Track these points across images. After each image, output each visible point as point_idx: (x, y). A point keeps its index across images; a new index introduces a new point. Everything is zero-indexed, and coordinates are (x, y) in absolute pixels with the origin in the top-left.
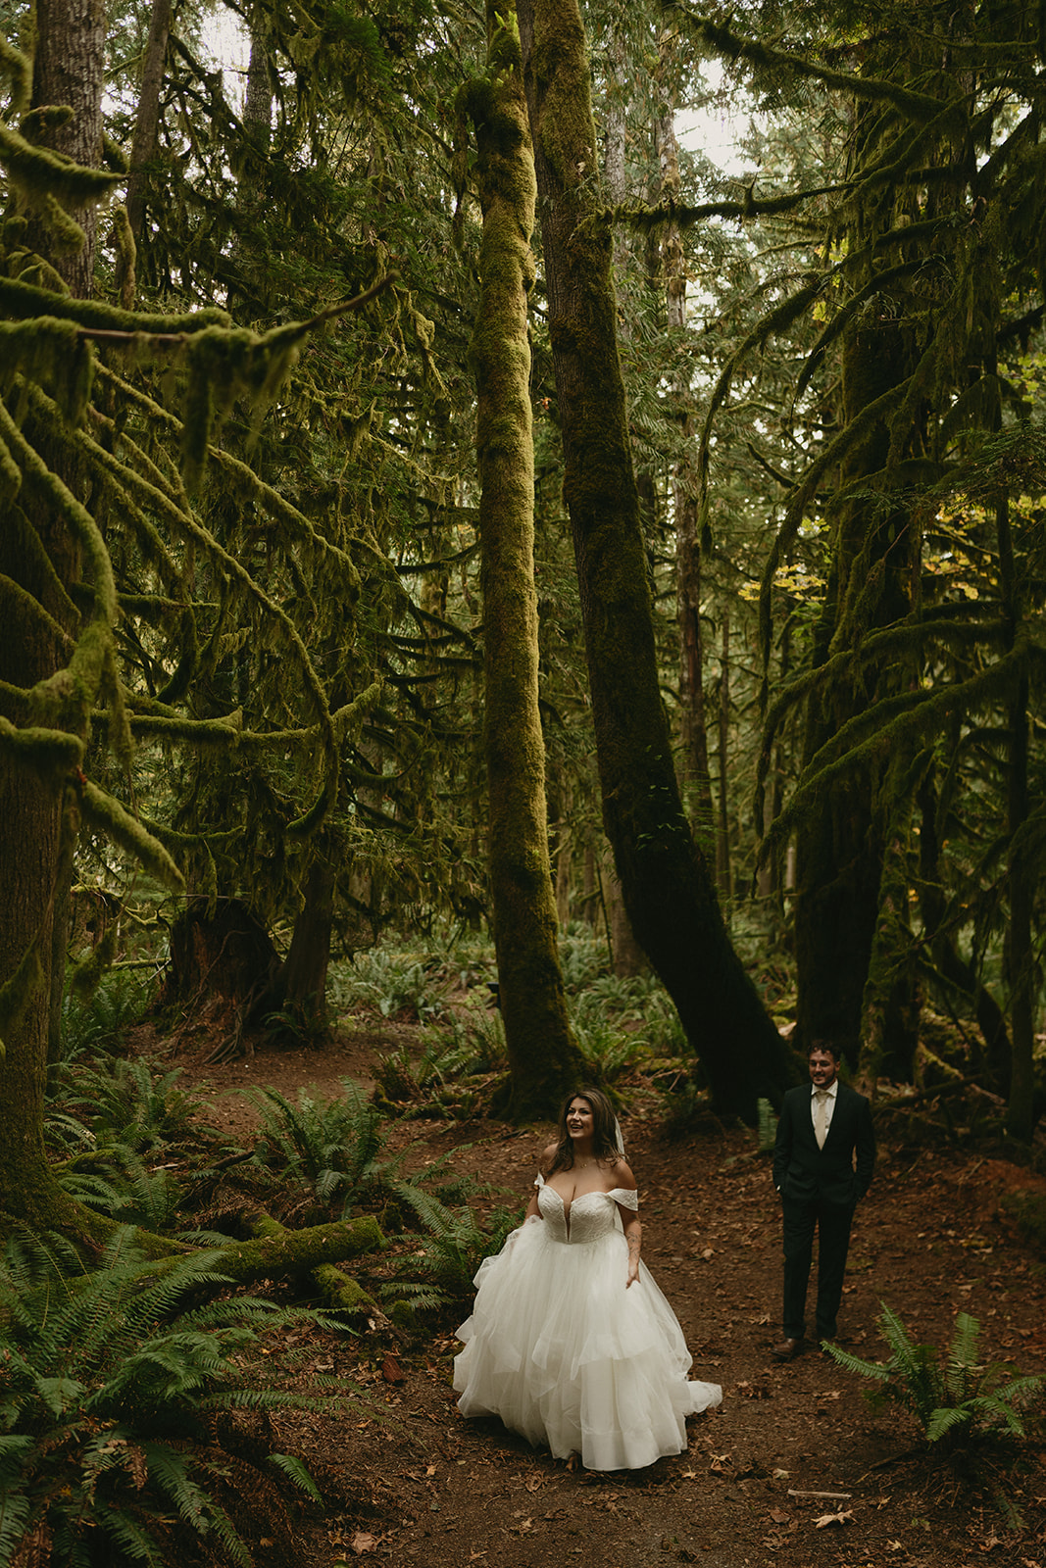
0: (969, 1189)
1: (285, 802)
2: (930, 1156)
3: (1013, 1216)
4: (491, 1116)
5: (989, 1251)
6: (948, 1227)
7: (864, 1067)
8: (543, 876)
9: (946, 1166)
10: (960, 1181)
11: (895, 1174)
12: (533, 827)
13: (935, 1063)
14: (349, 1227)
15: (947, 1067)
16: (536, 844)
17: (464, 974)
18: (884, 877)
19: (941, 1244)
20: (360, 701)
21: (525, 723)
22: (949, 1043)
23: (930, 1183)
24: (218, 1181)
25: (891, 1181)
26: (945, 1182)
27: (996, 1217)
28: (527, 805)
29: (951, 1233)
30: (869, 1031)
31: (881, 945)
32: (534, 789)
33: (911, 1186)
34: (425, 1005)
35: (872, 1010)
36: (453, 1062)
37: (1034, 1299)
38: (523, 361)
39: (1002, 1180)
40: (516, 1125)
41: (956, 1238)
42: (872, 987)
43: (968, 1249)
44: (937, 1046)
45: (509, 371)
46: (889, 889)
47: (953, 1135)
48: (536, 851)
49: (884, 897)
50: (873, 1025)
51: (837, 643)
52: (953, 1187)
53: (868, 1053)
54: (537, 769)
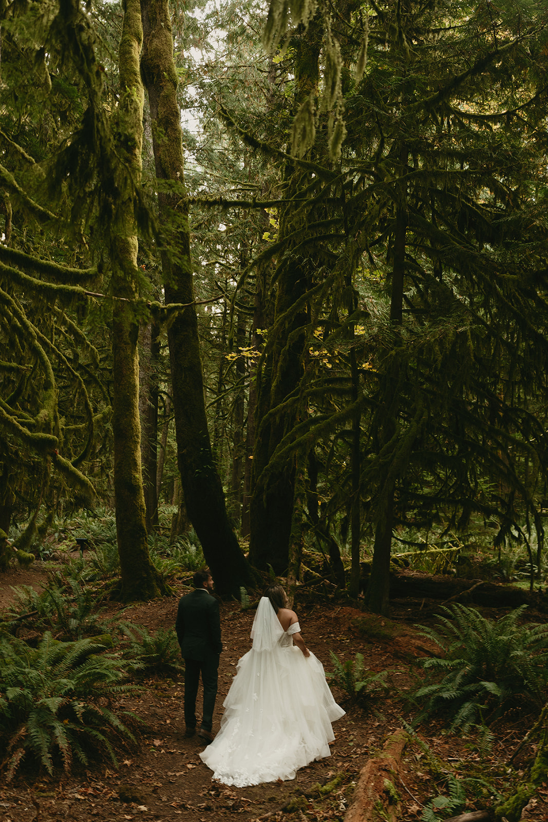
0: (336, 619)
1: (14, 450)
2: (318, 607)
3: (357, 627)
4: (111, 600)
5: (348, 641)
6: (331, 633)
7: (291, 570)
8: (140, 487)
9: (326, 610)
10: (333, 616)
11: (305, 615)
12: (136, 464)
13: (309, 571)
14: (100, 639)
15: (314, 572)
16: (137, 472)
17: (56, 535)
18: (295, 489)
19: (329, 640)
20: (104, 413)
21: (133, 416)
22: (313, 562)
23: (320, 617)
24: (20, 626)
25: (304, 617)
26: (326, 617)
27: (349, 628)
28: (133, 454)
29: (332, 635)
30: (292, 555)
31: (296, 519)
32: (137, 447)
33: (312, 619)
34: (44, 550)
35: (293, 546)
36: (87, 575)
37: (368, 656)
38: (135, 247)
39: (350, 614)
40: (125, 603)
41: (334, 637)
42: (293, 537)
43: (340, 641)
44: (308, 564)
45: (129, 252)
46: (298, 495)
47: (327, 598)
48: (137, 476)
49: (296, 498)
50: (294, 553)
51: (275, 386)
52: (329, 618)
53: (293, 564)
54: (138, 437)
